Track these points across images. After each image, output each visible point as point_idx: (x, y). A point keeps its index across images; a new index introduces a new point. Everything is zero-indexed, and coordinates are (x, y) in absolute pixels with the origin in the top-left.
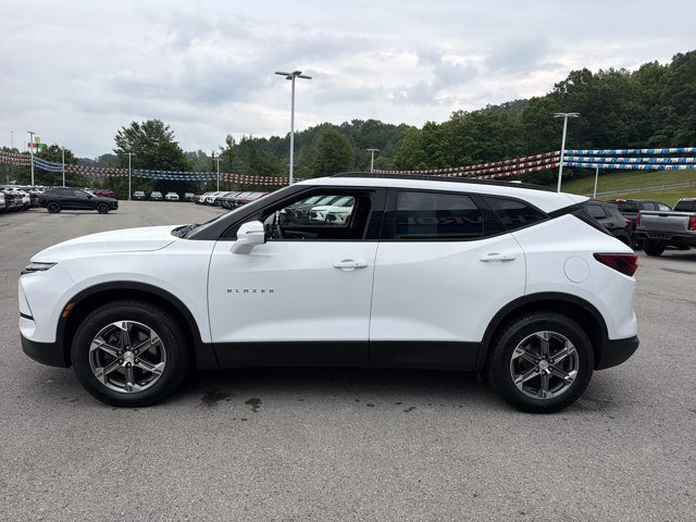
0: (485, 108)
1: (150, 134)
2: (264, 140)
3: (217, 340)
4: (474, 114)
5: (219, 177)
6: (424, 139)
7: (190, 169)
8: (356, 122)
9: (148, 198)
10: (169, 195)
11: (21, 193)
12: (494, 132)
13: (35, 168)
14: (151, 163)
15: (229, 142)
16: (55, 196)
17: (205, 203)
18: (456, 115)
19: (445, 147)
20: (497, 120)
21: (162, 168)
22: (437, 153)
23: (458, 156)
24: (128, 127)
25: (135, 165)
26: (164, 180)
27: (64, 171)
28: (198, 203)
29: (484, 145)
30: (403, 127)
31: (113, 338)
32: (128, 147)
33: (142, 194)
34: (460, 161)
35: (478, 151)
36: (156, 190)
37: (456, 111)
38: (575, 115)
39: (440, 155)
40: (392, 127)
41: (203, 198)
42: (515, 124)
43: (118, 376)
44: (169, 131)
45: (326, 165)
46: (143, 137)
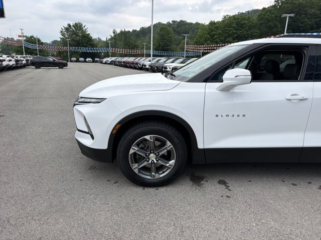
0: (237, 14)
1: (76, 30)
2: (129, 31)
3: (207, 147)
4: (234, 16)
5: (110, 50)
6: (210, 29)
7: (96, 47)
8: (174, 22)
9: (77, 61)
10: (87, 60)
11: (22, 59)
12: (244, 26)
13: (25, 47)
14: (78, 44)
15: (114, 33)
16: (38, 60)
17: (106, 63)
18: (225, 17)
19: (220, 34)
20: (245, 20)
21: (83, 46)
22: (216, 36)
23: (226, 37)
24: (66, 26)
25: (71, 45)
26: (85, 52)
27: (38, 48)
28: (102, 63)
29: (239, 32)
30: (197, 24)
31: (141, 145)
32: (67, 36)
33: (74, 59)
34: (227, 40)
35: (235, 35)
36: (81, 57)
37: (225, 15)
38: (292, 15)
39: (217, 38)
40: (192, 24)
41: (104, 60)
42: (254, 22)
43: (146, 169)
44: (86, 28)
45: (161, 43)
46: (73, 31)
